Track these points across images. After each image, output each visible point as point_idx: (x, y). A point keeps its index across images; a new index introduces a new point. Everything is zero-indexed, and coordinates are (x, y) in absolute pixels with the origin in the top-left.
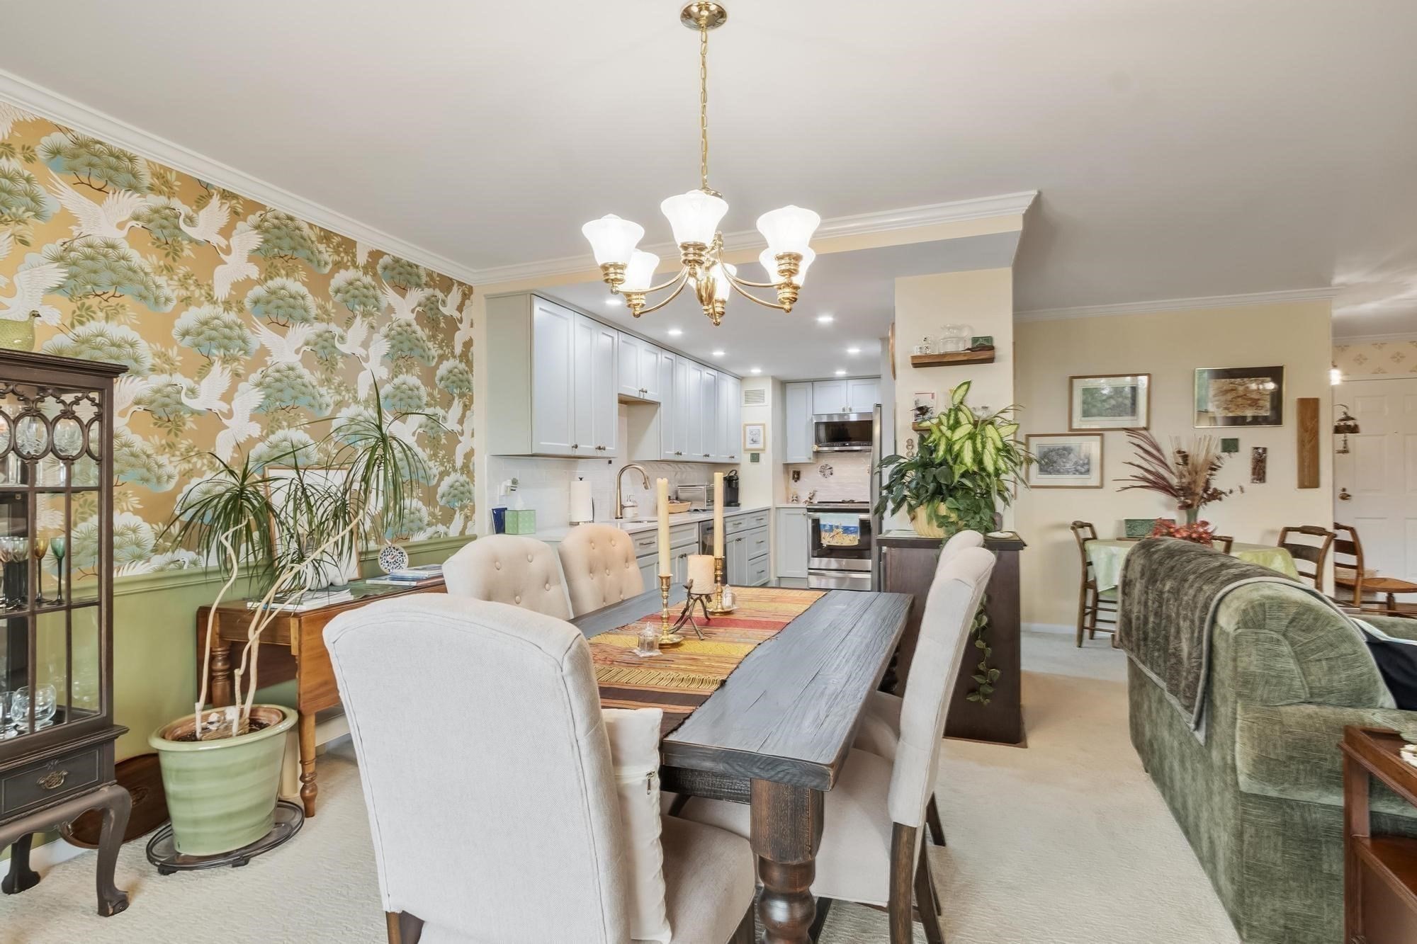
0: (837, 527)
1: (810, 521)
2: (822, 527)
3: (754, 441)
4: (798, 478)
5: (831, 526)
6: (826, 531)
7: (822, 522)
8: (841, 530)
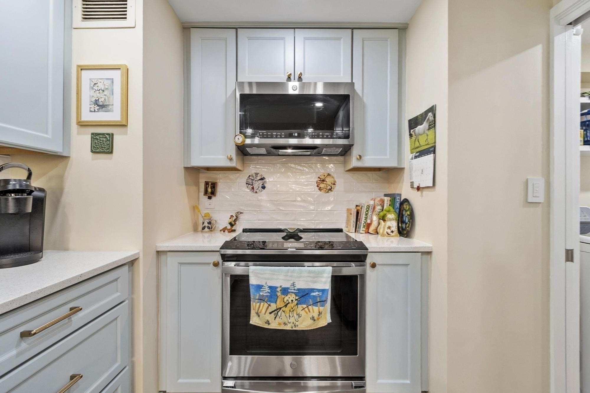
0: (285, 291)
1: (229, 279)
2: (252, 291)
3: (101, 106)
4: (213, 193)
5: (273, 289)
6: (261, 299)
7: (253, 281)
8: (291, 297)
